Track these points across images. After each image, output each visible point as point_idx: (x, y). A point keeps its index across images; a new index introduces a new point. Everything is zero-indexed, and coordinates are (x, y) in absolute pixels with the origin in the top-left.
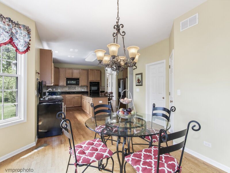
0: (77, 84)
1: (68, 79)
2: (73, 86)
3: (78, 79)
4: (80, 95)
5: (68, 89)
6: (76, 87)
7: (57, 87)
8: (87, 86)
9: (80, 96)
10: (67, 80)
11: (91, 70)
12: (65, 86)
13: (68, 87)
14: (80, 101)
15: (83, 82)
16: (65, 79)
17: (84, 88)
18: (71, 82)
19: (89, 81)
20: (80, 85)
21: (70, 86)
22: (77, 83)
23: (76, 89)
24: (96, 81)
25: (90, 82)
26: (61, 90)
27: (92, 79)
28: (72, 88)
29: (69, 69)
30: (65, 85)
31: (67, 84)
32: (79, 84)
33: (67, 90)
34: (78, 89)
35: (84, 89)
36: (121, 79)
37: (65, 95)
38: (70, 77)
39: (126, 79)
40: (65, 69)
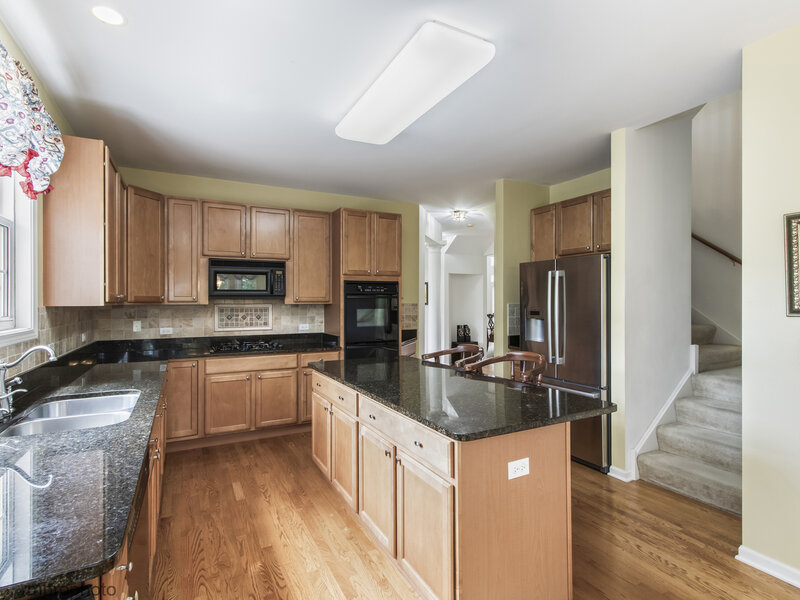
0: (275, 293)
1: (218, 266)
2: (250, 304)
3: (280, 265)
4: (289, 360)
5: (222, 320)
6: (266, 310)
7: (152, 311)
8: (327, 307)
9: (294, 365)
10: (216, 273)
11: (352, 212)
12: (205, 306)
13: (221, 311)
14: (293, 394)
15: (306, 280)
16: (204, 261)
17: (311, 313)
18: (238, 282)
19: (342, 279)
20: (289, 300)
21: (229, 304)
22: (270, 285)
23: (266, 324)
24: (379, 279)
25: (347, 283)
26: (178, 330)
27: (356, 263)
28: (244, 318)
29: (228, 205)
30: (204, 300)
31: (215, 294)
32: (282, 297)
33: (211, 325)
34: (278, 322)
35: (312, 319)
36: (549, 265)
37: (201, 361)
38: (232, 251)
39: (603, 262)
40: (203, 202)
